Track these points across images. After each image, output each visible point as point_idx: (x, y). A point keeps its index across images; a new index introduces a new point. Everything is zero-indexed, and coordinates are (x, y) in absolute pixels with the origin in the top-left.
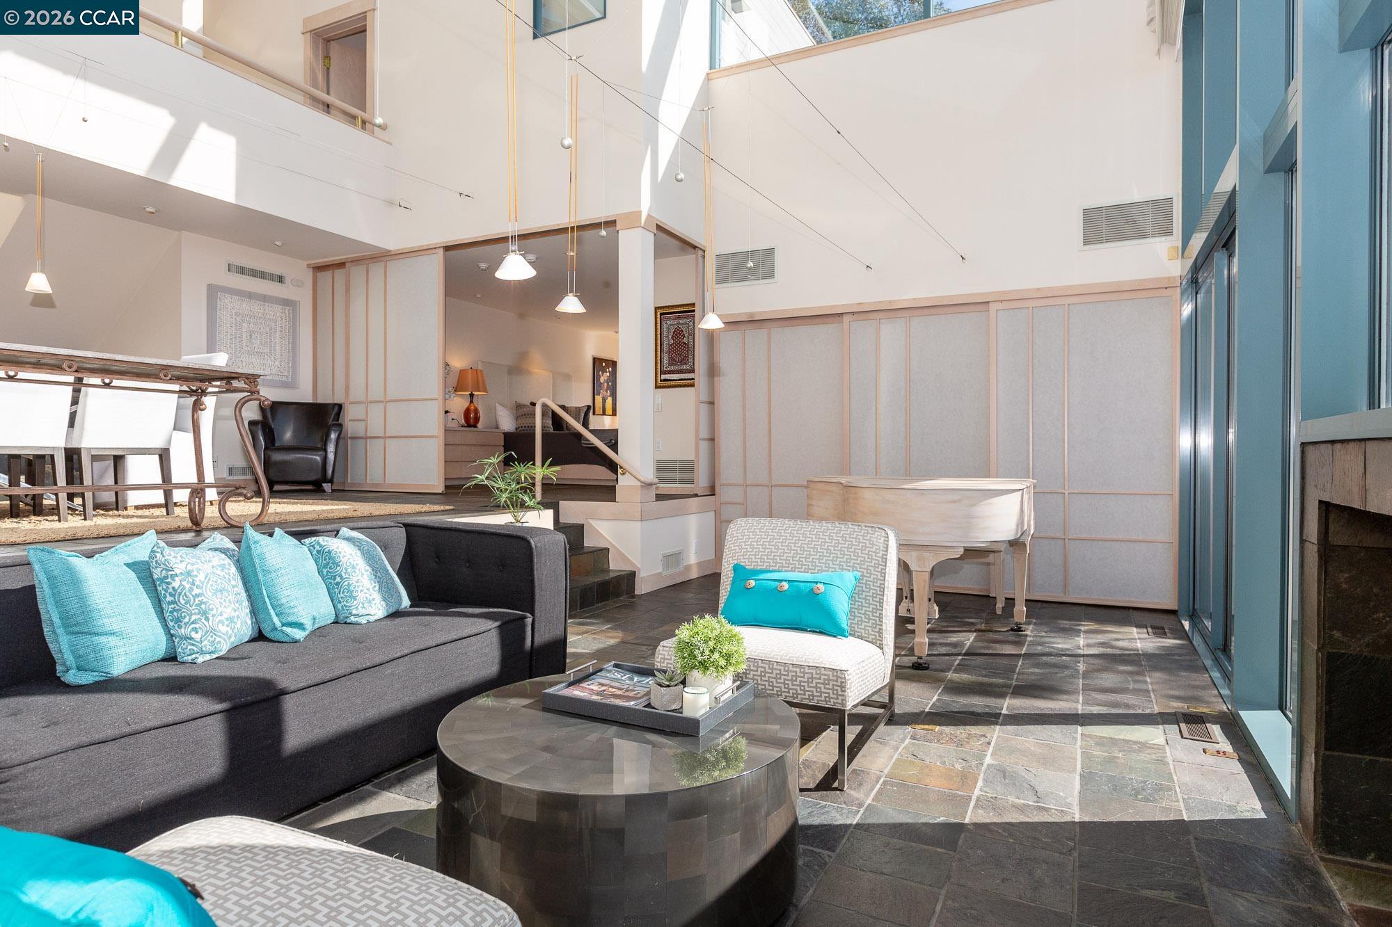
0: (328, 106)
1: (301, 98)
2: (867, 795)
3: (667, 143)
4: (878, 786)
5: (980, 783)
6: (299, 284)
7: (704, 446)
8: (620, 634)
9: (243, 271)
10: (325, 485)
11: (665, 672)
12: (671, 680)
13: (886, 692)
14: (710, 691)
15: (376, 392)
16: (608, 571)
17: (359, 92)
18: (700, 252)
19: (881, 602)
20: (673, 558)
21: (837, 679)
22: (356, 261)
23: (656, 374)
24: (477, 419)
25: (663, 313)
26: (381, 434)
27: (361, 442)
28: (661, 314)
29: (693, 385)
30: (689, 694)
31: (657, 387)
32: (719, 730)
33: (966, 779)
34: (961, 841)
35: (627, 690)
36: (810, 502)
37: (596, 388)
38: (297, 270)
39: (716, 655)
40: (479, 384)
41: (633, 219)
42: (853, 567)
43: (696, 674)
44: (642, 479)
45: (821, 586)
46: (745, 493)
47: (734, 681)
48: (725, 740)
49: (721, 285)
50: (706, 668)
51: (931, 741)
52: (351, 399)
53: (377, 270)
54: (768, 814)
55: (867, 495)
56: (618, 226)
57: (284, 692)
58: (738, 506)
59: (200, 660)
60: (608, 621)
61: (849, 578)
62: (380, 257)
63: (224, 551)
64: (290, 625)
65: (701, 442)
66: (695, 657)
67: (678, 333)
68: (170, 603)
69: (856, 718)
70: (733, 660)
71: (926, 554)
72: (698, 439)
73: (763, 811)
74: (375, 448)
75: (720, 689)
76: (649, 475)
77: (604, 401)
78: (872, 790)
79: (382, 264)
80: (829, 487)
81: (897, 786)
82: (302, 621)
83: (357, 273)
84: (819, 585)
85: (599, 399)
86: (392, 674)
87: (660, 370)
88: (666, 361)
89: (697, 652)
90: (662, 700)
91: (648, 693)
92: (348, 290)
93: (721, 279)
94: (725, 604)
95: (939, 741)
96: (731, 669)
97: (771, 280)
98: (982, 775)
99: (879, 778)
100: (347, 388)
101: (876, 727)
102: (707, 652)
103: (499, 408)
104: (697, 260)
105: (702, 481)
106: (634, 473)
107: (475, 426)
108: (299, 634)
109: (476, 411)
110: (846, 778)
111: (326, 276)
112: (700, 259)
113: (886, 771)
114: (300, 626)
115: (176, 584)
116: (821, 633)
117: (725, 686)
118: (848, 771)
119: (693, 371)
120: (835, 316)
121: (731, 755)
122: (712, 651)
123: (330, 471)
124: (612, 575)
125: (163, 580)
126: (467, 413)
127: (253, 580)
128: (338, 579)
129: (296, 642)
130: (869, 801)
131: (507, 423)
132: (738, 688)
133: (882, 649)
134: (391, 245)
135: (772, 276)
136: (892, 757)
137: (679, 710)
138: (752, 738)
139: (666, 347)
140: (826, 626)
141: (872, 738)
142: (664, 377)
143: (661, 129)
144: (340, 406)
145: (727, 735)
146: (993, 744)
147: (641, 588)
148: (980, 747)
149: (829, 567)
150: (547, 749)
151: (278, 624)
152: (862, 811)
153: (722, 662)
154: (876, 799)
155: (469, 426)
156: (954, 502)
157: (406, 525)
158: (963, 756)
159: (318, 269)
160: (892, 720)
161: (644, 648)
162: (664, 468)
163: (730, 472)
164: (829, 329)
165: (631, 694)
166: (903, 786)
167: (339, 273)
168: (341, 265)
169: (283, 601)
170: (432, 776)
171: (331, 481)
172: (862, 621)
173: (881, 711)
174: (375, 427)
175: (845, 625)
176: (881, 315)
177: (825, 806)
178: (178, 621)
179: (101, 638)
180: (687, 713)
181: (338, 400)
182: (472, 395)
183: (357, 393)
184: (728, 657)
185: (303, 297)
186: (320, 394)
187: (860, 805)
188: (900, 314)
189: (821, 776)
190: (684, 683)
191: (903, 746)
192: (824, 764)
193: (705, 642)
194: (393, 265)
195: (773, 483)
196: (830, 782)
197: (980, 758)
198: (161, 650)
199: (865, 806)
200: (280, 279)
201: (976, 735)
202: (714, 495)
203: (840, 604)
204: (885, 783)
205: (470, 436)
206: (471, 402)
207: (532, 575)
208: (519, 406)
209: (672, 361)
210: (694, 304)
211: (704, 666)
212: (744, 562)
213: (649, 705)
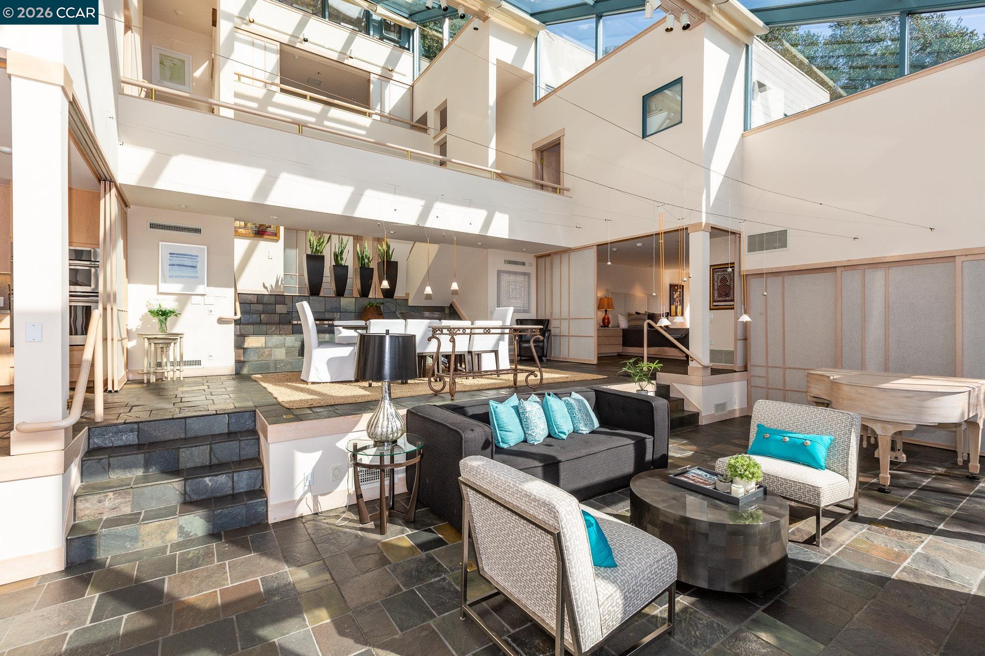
0: (542, 186)
1: (531, 185)
2: (833, 552)
3: (716, 181)
4: (841, 549)
5: (909, 560)
6: (531, 264)
7: (740, 344)
8: (694, 447)
9: (510, 262)
10: (543, 358)
11: (723, 476)
12: (725, 479)
13: (853, 501)
14: (745, 487)
15: (565, 314)
16: (683, 410)
17: (557, 177)
18: (738, 235)
19: (848, 454)
20: (720, 407)
21: (816, 492)
22: (556, 253)
23: (710, 302)
24: (609, 323)
25: (715, 269)
26: (567, 334)
27: (558, 337)
28: (713, 269)
29: (733, 309)
30: (734, 487)
31: (711, 309)
32: (750, 504)
33: (901, 557)
34: (886, 584)
35: (705, 481)
36: (809, 385)
37: (672, 301)
38: (530, 259)
39: (747, 473)
40: (610, 306)
41: (698, 227)
42: (830, 433)
43: (738, 479)
44: (703, 364)
45: (809, 442)
46: (767, 371)
47: (756, 485)
48: (752, 509)
49: (751, 253)
50: (742, 478)
51: (881, 533)
52: (554, 317)
53: (565, 257)
54: (772, 542)
55: (845, 388)
56: (689, 231)
57: (560, 462)
58: (763, 379)
59: (536, 443)
60: (684, 438)
61: (827, 439)
62: (567, 251)
63: (538, 402)
64: (561, 432)
65: (738, 342)
66: (737, 472)
67: (724, 280)
68: (525, 422)
69: (827, 513)
70: (755, 476)
71: (889, 426)
72: (736, 339)
73: (769, 541)
74: (564, 341)
75: (749, 487)
76: (706, 361)
77: (676, 308)
78: (836, 549)
79: (567, 255)
80: (823, 378)
81: (850, 550)
82: (565, 431)
83: (556, 259)
84: (807, 441)
85: (673, 307)
86: (600, 457)
87: (713, 300)
88: (716, 295)
89: (738, 470)
90: (721, 487)
91: (715, 483)
92: (552, 268)
93: (751, 249)
94: (753, 443)
95: (886, 534)
96: (754, 479)
97: (785, 249)
98: (911, 557)
99: (842, 545)
100: (552, 313)
101: (843, 520)
102: (743, 471)
103: (619, 316)
104: (735, 238)
105: (739, 363)
106: (698, 360)
107: (608, 327)
108: (564, 437)
109: (608, 319)
110: (820, 541)
111: (542, 261)
112: (738, 239)
113: (847, 543)
114: (564, 433)
115: (527, 415)
116: (808, 466)
117: (752, 486)
118: (822, 537)
119: (733, 301)
120: (832, 269)
121: (754, 516)
122: (745, 471)
123: (545, 352)
124: (686, 414)
125: (523, 413)
126: (604, 319)
127: (548, 414)
128: (574, 415)
129: (564, 439)
130: (834, 554)
131: (624, 324)
132: (758, 488)
133: (848, 479)
134: (572, 245)
135: (786, 246)
136: (852, 536)
137: (730, 493)
138: (765, 511)
139: (716, 287)
140: (811, 462)
141: (840, 524)
142: (715, 304)
143: (712, 174)
144: (548, 320)
145: (753, 507)
146: (925, 542)
147: (703, 421)
148: (915, 543)
149: (814, 432)
150: (674, 499)
151: (557, 432)
152: (828, 558)
153: (750, 476)
154: (838, 554)
155: (605, 326)
156: (909, 397)
157: (596, 391)
158: (901, 545)
159: (539, 257)
160: (855, 518)
161: (706, 456)
162: (714, 354)
163: (757, 357)
164: (828, 275)
165: (707, 483)
166: (857, 551)
167: (548, 259)
168: (549, 255)
169: (558, 423)
170: (628, 502)
171: (546, 356)
172: (835, 463)
173: (849, 511)
174: (564, 331)
175: (823, 464)
176: (865, 267)
177: (807, 551)
178: (528, 428)
179: (508, 433)
180: (733, 495)
181: (547, 318)
182: (606, 311)
183: (556, 314)
184: (753, 474)
185: (532, 270)
186: (539, 315)
187: (828, 555)
188: (880, 265)
189: (806, 537)
190: (732, 481)
191: (861, 532)
192: (809, 532)
193: (742, 466)
194: (573, 255)
195: (786, 366)
196: (811, 541)
197: (913, 548)
198: (522, 439)
199: (831, 556)
200: (524, 264)
201: (914, 536)
202: (747, 371)
203: (821, 453)
204: (845, 548)
205: (606, 331)
206: (606, 314)
207: (653, 419)
208: (629, 315)
209: (720, 295)
210: (734, 263)
211: (741, 476)
212: (763, 423)
213: (715, 488)
